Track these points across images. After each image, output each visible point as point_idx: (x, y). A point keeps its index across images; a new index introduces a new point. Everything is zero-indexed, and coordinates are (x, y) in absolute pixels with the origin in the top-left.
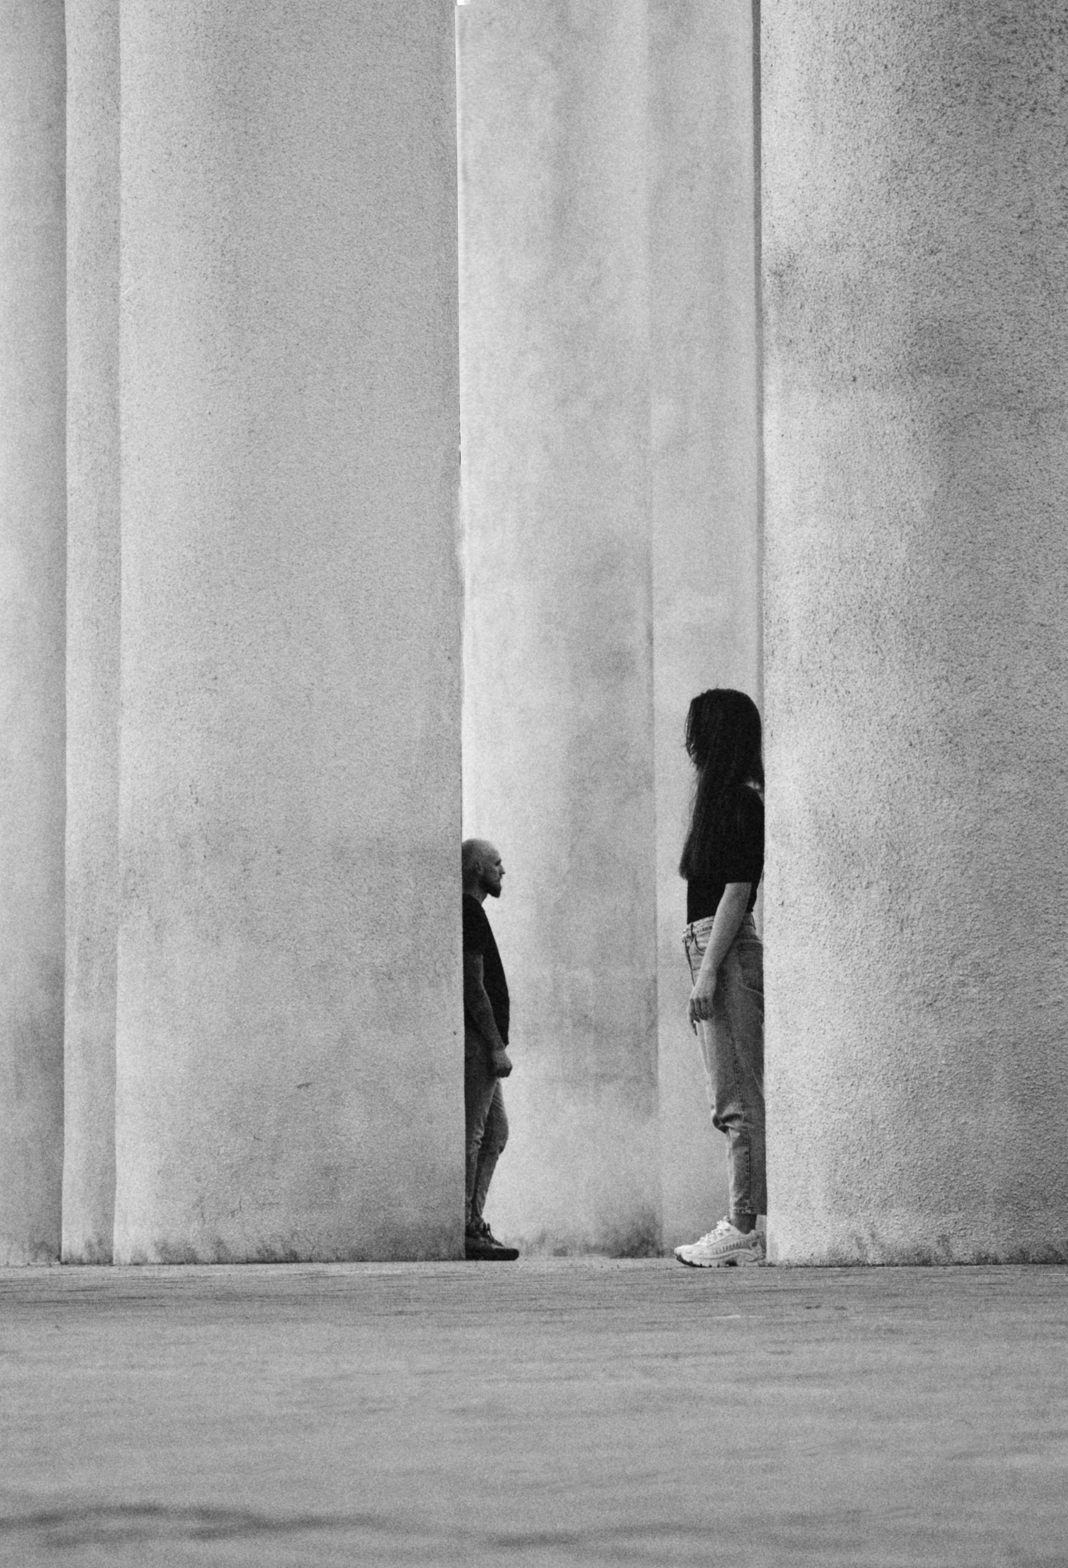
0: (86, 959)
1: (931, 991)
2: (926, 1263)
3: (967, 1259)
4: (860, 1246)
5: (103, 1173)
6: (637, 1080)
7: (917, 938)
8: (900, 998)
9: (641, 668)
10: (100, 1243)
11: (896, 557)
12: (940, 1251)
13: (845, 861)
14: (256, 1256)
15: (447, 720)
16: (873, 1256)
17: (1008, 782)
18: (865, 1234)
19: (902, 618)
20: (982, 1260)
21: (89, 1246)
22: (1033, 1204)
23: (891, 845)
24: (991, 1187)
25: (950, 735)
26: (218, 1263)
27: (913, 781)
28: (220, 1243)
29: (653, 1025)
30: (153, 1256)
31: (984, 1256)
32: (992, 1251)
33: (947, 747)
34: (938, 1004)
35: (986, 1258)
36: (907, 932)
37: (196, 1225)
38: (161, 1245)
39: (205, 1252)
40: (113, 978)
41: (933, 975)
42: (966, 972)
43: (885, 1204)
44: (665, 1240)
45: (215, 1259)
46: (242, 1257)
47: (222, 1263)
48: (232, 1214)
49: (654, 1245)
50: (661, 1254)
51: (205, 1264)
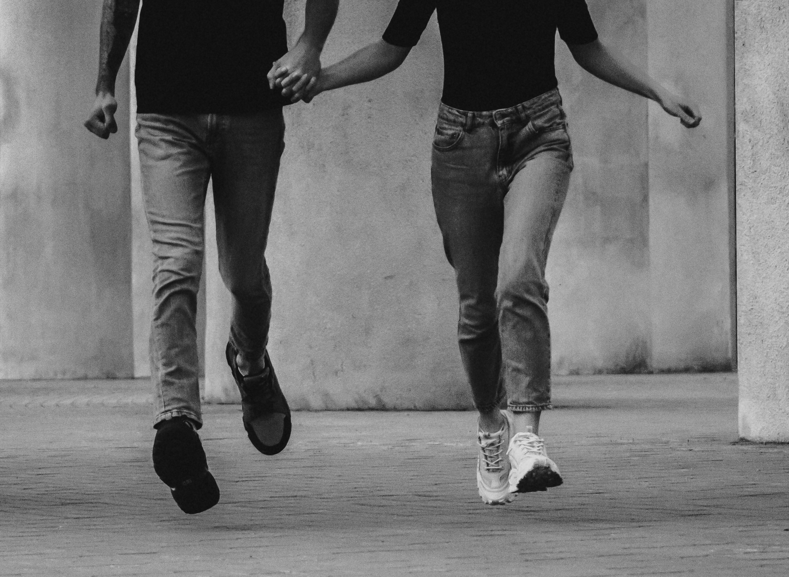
6: (632, 241)
21: (226, 390)
26: (326, 410)
28: (327, 395)
29: (645, 199)
39: (316, 402)
44: (654, 363)
45: (323, 406)
46: (344, 406)
47: (328, 410)
48: (336, 373)
49: (646, 367)
50: (651, 373)
51: (317, 411)
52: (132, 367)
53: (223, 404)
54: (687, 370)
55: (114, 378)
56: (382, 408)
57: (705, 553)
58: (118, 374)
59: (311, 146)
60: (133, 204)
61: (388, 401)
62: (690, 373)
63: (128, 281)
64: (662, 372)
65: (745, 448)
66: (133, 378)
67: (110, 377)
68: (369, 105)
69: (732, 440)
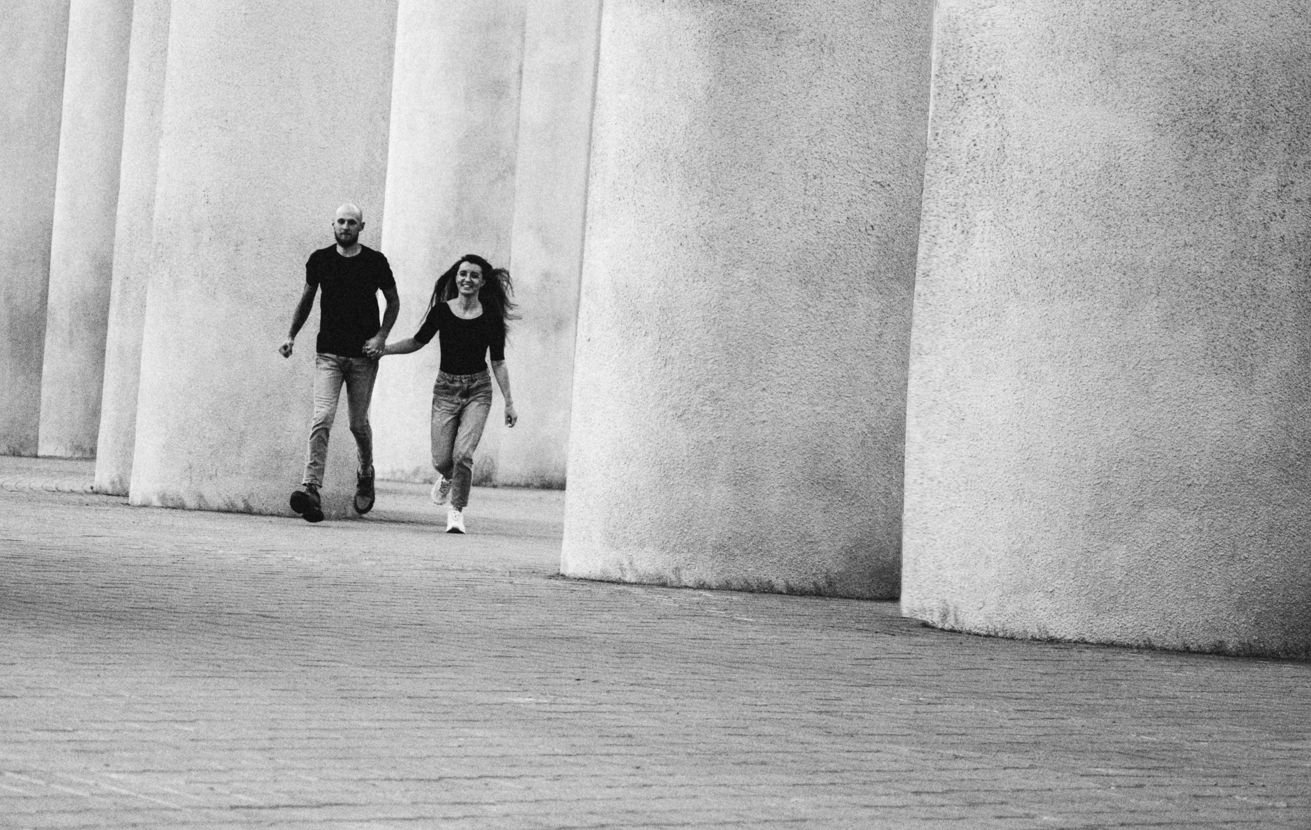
0: (124, 292)
1: (681, 408)
2: (664, 585)
3: (690, 584)
4: (622, 570)
5: (126, 434)
7: (675, 371)
8: (661, 409)
9: (513, 93)
10: (121, 481)
11: (682, 120)
12: (673, 577)
13: (632, 317)
14: (224, 507)
15: (379, 159)
16: (630, 577)
17: (742, 274)
18: (626, 563)
19: (682, 161)
20: (702, 586)
21: (113, 483)
22: (737, 552)
23: (662, 309)
24: (712, 539)
25: (707, 241)
26: (198, 510)
27: (681, 269)
28: (201, 497)
30: (156, 502)
31: (702, 583)
32: (707, 580)
33: (704, 248)
34: (685, 417)
35: (703, 584)
36: (669, 367)
37: (186, 483)
38: (161, 494)
39: (191, 502)
40: (143, 306)
41: (684, 397)
42: (705, 397)
43: (642, 544)
44: (499, 477)
45: (197, 506)
46: (215, 507)
47: (201, 510)
48: (211, 478)
49: (491, 481)
50: (495, 487)
51: (190, 510)
52: (36, 445)
53: (109, 495)
54: (528, 486)
55: (20, 456)
56: (248, 511)
57: (500, 701)
58: (23, 453)
59: (205, 276)
60: (49, 302)
61: (256, 505)
62: (530, 489)
63: (39, 370)
64: (506, 486)
65: (558, 583)
66: (37, 457)
67: (16, 454)
68: (259, 243)
69: (549, 573)
